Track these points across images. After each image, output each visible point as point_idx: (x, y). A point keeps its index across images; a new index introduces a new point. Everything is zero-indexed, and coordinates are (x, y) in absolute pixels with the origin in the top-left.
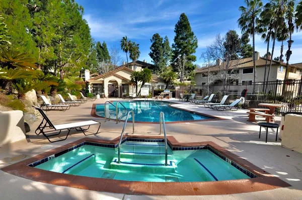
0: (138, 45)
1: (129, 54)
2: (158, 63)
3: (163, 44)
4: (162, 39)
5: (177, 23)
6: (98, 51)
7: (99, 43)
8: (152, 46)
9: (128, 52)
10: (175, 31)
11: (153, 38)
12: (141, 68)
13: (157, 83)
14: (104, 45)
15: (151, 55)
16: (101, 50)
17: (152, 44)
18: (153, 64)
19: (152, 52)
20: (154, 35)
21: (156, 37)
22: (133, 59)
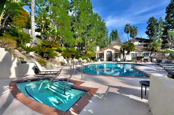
0: (136, 28)
1: (129, 34)
2: (152, 38)
3: (157, 24)
4: (157, 20)
5: (168, 6)
6: (112, 35)
7: (113, 30)
8: (148, 26)
9: (129, 33)
10: (166, 12)
11: (149, 21)
12: (138, 42)
13: (142, 52)
14: (116, 31)
15: (147, 33)
16: (114, 35)
17: (148, 25)
18: (148, 38)
19: (148, 30)
20: (150, 19)
21: (152, 19)
22: (133, 37)
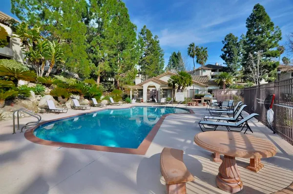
0: (206, 48)
2: (231, 65)
3: (238, 44)
4: (237, 38)
6: (173, 60)
7: (174, 53)
8: (224, 48)
10: (247, 27)
11: (225, 39)
12: (210, 71)
13: (207, 86)
14: (179, 54)
15: (223, 57)
16: (175, 59)
17: (224, 45)
18: (225, 66)
19: (224, 54)
20: (227, 36)
21: (230, 36)
22: (201, 63)
